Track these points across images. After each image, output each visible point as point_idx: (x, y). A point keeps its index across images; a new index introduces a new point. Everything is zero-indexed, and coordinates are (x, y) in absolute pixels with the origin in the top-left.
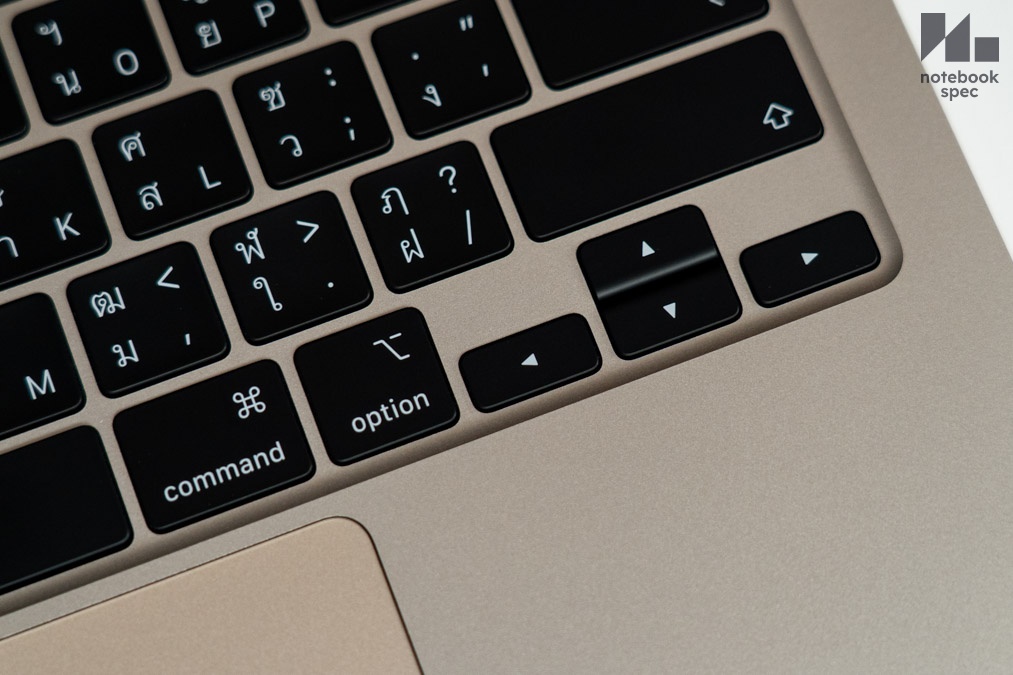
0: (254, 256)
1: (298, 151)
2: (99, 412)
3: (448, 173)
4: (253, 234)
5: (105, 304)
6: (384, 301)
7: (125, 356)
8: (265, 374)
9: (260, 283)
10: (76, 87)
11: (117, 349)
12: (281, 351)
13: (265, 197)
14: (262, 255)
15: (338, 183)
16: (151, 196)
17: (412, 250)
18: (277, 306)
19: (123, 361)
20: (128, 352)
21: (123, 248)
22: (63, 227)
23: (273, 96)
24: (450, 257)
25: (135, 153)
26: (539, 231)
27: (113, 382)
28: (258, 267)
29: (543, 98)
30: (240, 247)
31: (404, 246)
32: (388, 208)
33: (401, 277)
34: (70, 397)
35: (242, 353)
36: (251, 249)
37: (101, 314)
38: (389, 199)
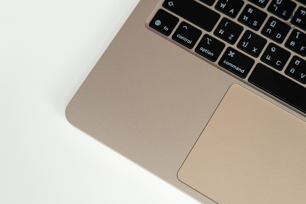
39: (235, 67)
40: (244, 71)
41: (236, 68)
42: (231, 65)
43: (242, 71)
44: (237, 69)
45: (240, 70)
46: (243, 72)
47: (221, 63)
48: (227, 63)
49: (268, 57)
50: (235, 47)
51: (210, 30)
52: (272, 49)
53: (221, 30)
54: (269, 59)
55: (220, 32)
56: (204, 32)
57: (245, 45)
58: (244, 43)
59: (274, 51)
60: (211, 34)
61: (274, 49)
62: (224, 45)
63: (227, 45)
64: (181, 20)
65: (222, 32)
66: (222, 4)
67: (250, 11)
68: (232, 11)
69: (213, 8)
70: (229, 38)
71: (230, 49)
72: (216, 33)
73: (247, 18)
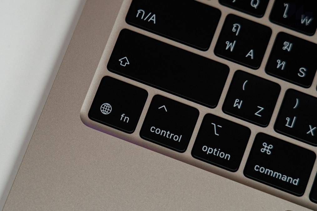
39: (279, 175)
40: (297, 181)
41: (282, 177)
42: (271, 172)
43: (295, 182)
44: (285, 178)
45: (290, 180)
46: (296, 184)
47: (248, 172)
48: (262, 170)
50: (270, 130)
51: (213, 105)
53: (237, 101)
55: (235, 106)
56: (203, 110)
57: (290, 124)
58: (288, 119)
60: (218, 111)
62: (248, 132)
63: (255, 129)
64: (152, 92)
65: (239, 103)
66: (228, 43)
67: (287, 46)
68: (251, 54)
69: (210, 54)
70: (256, 114)
71: (261, 137)
72: (227, 108)
73: (284, 64)
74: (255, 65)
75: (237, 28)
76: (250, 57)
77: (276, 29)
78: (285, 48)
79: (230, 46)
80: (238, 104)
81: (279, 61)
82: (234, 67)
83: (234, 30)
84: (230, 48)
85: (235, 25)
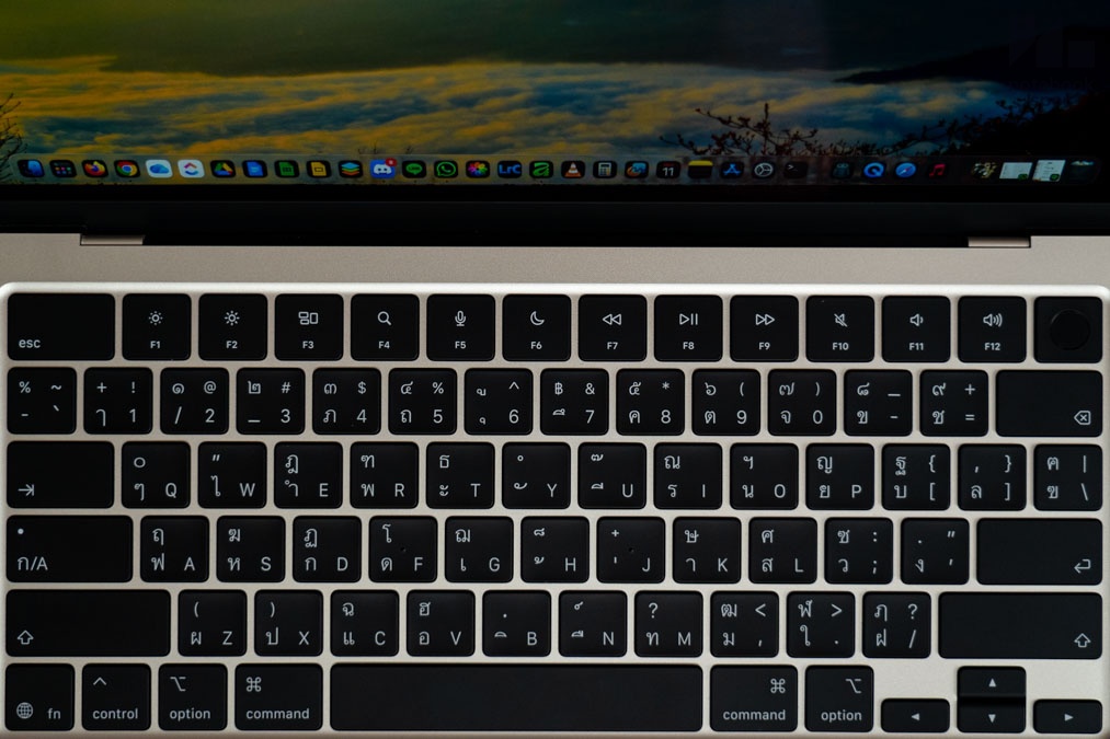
0: (806, 614)
1: (846, 569)
2: (706, 661)
3: (913, 608)
4: (809, 603)
5: (728, 611)
6: (858, 659)
7: (729, 640)
8: (790, 671)
9: (804, 628)
10: (751, 495)
11: (726, 635)
12: (801, 664)
13: (821, 585)
14: (809, 615)
15: (859, 590)
16: (768, 565)
17: (881, 640)
18: (807, 643)
19: (726, 643)
20: (730, 639)
21: (744, 584)
22: (721, 564)
23: (844, 536)
24: (896, 650)
25: (768, 540)
26: (945, 653)
27: (717, 650)
28: (806, 620)
29: (973, 585)
30: (801, 607)
31: (878, 636)
32: (878, 615)
33: (870, 651)
34: (696, 650)
35: (782, 658)
36: (806, 610)
37: (724, 615)
38: (881, 610)
49: (348, 638)
50: (251, 657)
51: (165, 651)
52: (345, 610)
53: (193, 635)
54: (352, 642)
55: (193, 643)
56: (155, 663)
57: (273, 640)
58: (269, 635)
59: (351, 613)
60: (174, 657)
61: (349, 610)
62: (222, 668)
63: (231, 663)
64: (79, 663)
65: (197, 637)
66: (154, 560)
67: (234, 535)
68: (190, 564)
69: (136, 583)
70: (224, 643)
71: (243, 671)
72: (185, 649)
73: (238, 561)
74: (202, 576)
75: (159, 535)
76: (189, 568)
77: (213, 515)
78: (232, 539)
79: (159, 563)
80: (196, 639)
81: (230, 560)
82: (174, 589)
83: (156, 539)
84: (159, 566)
85: (155, 532)
